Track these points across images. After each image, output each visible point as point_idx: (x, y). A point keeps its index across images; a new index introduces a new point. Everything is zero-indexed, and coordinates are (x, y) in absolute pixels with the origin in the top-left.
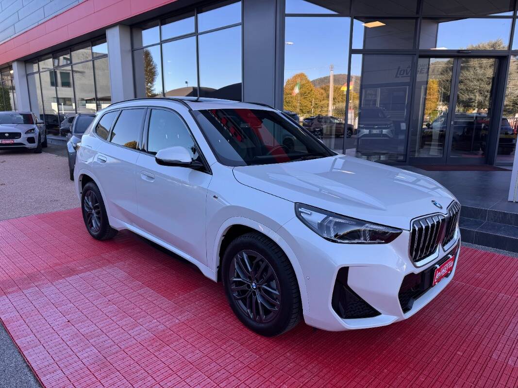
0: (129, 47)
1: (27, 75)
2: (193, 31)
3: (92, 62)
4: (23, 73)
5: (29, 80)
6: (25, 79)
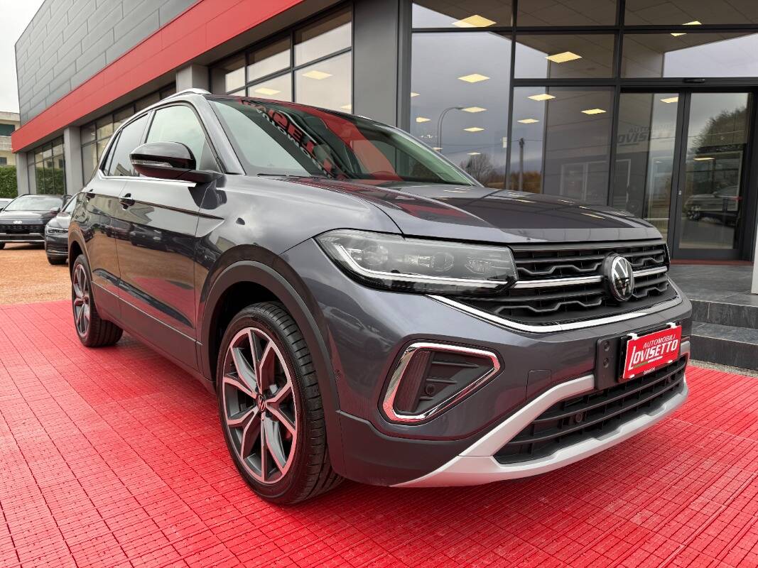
1: (82, 147)
2: (287, 65)
4: (77, 144)
5: (84, 155)
6: (80, 152)
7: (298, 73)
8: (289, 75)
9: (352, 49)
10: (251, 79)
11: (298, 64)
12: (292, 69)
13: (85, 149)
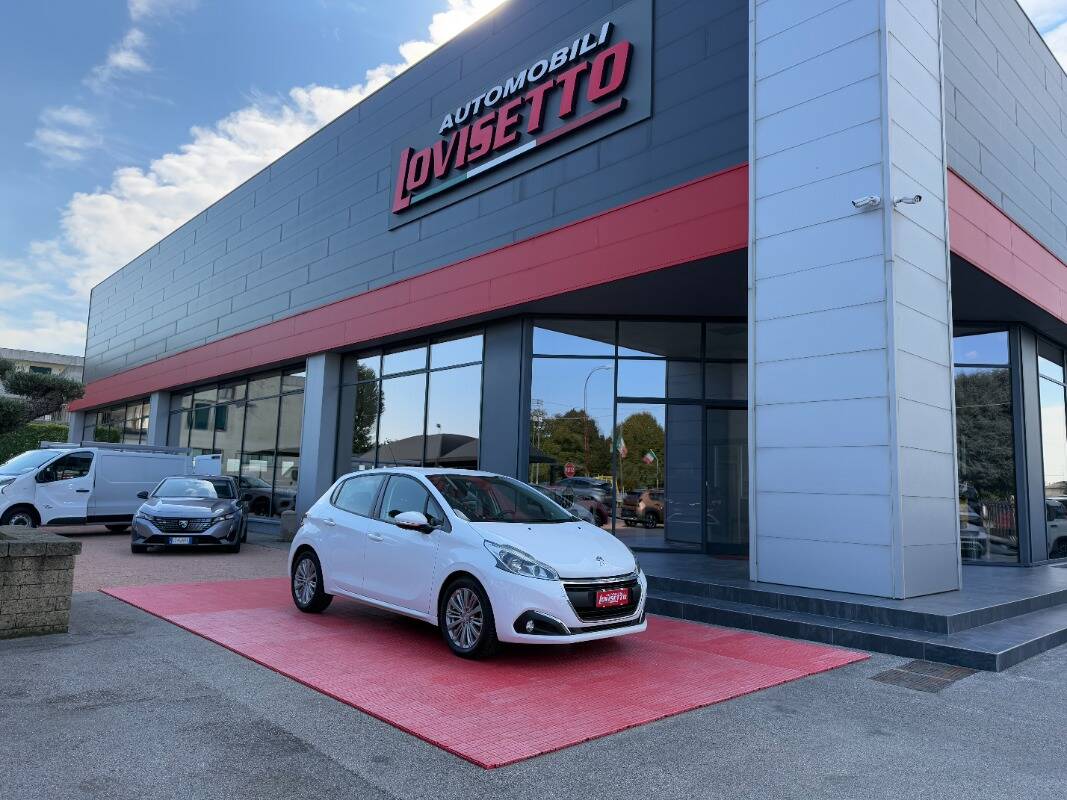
0: (336, 382)
1: (171, 413)
2: (424, 366)
3: (278, 399)
4: (166, 409)
5: (172, 421)
6: (166, 420)
7: (432, 374)
8: (425, 375)
9: (483, 362)
10: (384, 374)
11: (432, 368)
12: (427, 370)
13: (173, 416)
